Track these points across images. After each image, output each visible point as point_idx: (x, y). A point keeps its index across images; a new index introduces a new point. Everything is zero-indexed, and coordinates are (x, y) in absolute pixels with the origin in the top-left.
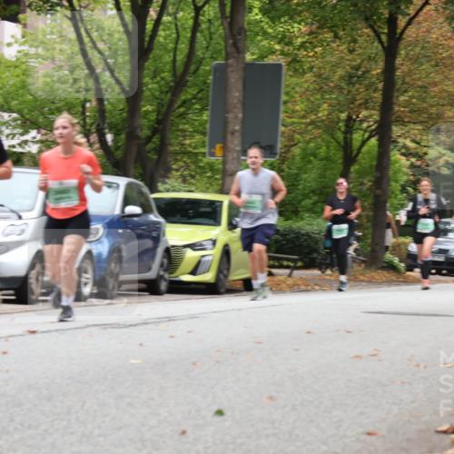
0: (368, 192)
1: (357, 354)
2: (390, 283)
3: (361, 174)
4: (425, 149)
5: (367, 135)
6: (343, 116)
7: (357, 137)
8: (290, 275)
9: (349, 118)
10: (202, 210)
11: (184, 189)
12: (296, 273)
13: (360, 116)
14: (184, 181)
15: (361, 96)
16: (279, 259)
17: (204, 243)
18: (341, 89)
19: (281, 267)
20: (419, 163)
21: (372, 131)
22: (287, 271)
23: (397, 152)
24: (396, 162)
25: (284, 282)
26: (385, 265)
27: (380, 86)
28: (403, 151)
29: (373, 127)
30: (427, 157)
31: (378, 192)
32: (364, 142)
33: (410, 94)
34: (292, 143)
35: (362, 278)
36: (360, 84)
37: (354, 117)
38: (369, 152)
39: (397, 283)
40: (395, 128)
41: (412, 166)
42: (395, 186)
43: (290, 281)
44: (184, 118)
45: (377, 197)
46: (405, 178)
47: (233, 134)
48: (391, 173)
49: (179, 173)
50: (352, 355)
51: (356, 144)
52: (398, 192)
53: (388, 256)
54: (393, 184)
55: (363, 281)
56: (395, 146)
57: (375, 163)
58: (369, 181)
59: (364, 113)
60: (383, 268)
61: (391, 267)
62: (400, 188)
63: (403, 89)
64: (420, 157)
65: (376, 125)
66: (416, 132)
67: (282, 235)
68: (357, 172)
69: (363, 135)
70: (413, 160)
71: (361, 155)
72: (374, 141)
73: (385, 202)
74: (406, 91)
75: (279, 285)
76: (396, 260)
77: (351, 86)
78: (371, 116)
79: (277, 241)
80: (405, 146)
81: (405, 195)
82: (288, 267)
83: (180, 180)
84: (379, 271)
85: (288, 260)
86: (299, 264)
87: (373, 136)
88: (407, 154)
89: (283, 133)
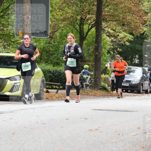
0: (92, 54)
1: (91, 129)
2: (104, 96)
3: (88, 45)
4: (118, 34)
5: (90, 27)
6: (79, 18)
7: (86, 27)
8: (57, 92)
9: (82, 19)
10: (14, 61)
11: (4, 51)
12: (59, 91)
13: (87, 17)
14: (5, 48)
15: (86, 8)
16: (51, 85)
17: (16, 77)
18: (77, 5)
19: (52, 88)
20: (115, 40)
21: (93, 25)
22: (56, 91)
23: (105, 35)
24: (104, 39)
25: (54, 96)
26: (102, 88)
27: (96, 3)
28: (108, 34)
29: (93, 23)
30: (119, 37)
31: (97, 53)
32: (89, 30)
33: (110, 7)
34: (55, 30)
35: (91, 94)
36: (86, 2)
37: (84, 18)
38: (92, 35)
39: (107, 96)
40: (103, 23)
41: (112, 41)
42: (104, 51)
43: (57, 95)
44: (3, 18)
45: (96, 56)
46: (109, 47)
47: (27, 25)
48: (102, 44)
49: (2, 44)
50: (88, 130)
51: (85, 31)
52: (106, 54)
53: (103, 84)
54: (103, 49)
55: (91, 95)
56: (104, 32)
57: (94, 40)
58: (92, 48)
59: (88, 16)
60: (100, 89)
61: (104, 89)
62: (107, 52)
63: (106, 5)
64: (116, 37)
65: (94, 22)
66: (113, 25)
67: (52, 74)
68: (86, 44)
69: (89, 27)
70: (112, 38)
71: (88, 36)
72: (93, 29)
73: (100, 58)
74: (108, 6)
75: (52, 97)
76: (106, 86)
77: (82, 3)
78: (92, 18)
79: (50, 77)
80: (108, 32)
81: (109, 55)
82: (56, 89)
83: (2, 47)
84: (99, 91)
85: (55, 85)
86: (61, 87)
87: (93, 27)
88: (110, 36)
89: (51, 25)
